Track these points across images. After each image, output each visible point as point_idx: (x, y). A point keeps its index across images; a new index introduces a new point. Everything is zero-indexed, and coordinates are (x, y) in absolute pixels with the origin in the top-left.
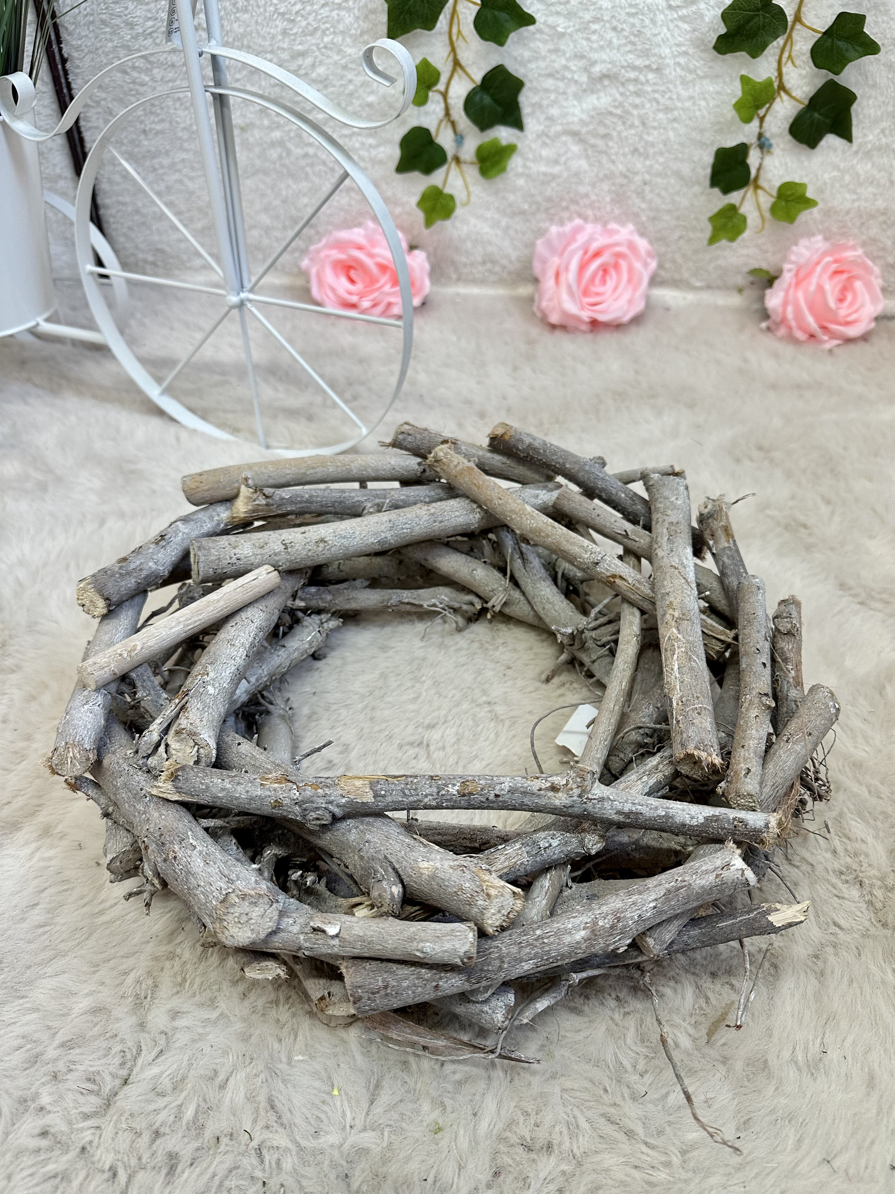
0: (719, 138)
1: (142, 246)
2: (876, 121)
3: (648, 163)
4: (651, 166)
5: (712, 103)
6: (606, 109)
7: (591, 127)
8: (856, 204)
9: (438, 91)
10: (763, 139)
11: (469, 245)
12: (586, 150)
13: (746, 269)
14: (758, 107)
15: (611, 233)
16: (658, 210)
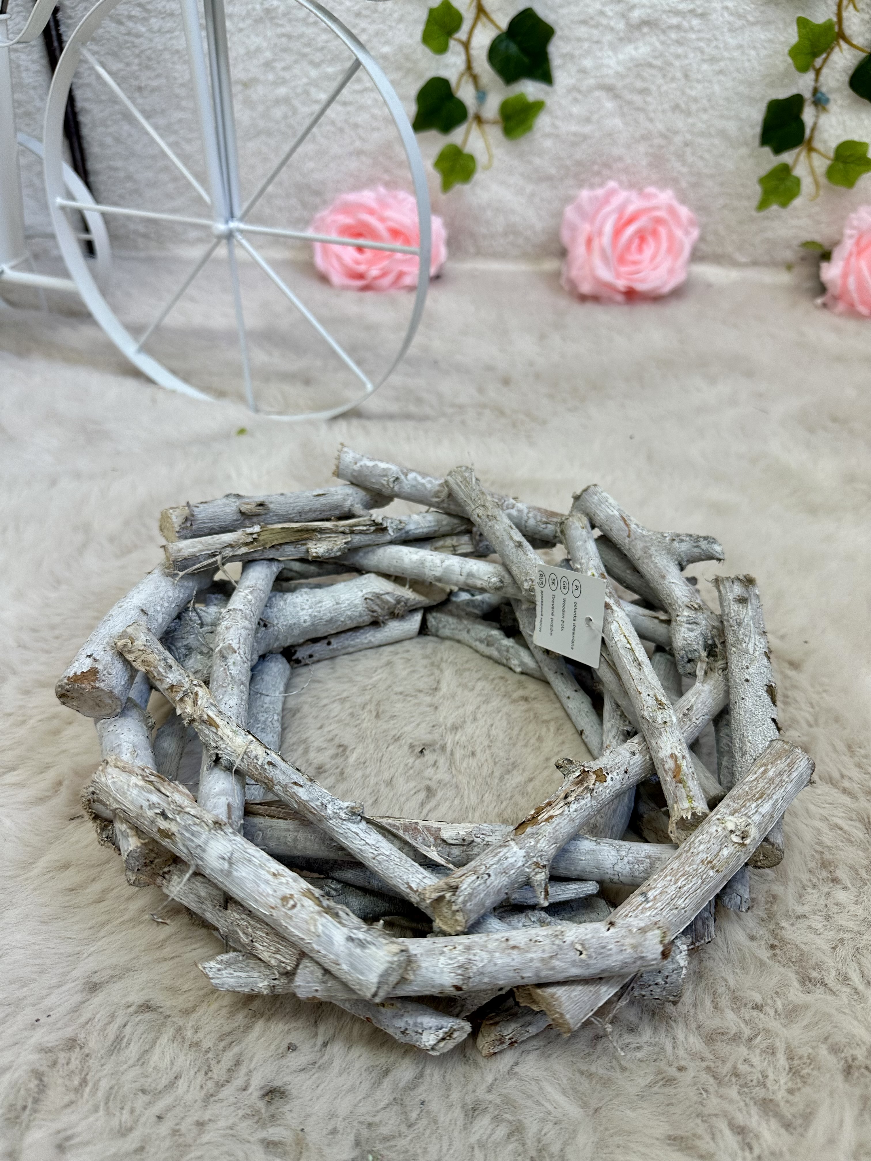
3: (690, 120)
4: (693, 125)
5: (763, 53)
6: (644, 59)
7: (627, 81)
9: (460, 41)
10: (819, 95)
11: (490, 214)
12: (621, 107)
13: (797, 242)
14: (815, 55)
15: (649, 197)
16: (700, 175)
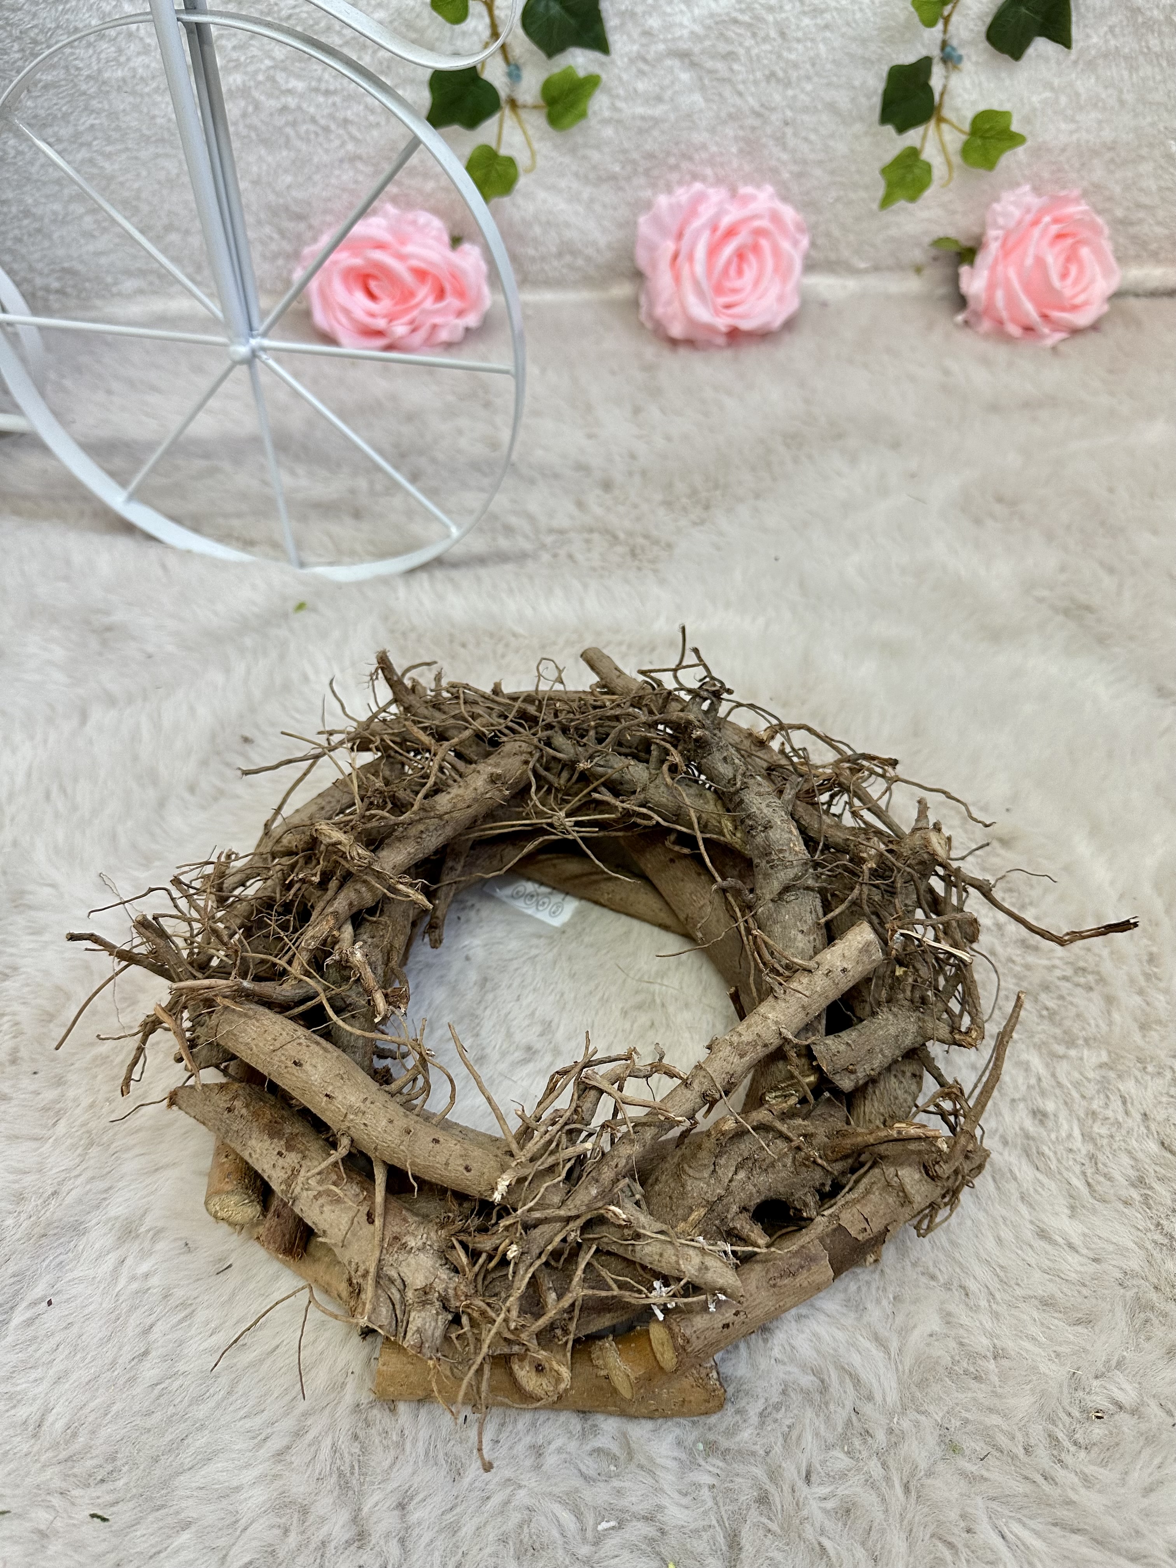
0: (888, 50)
1: (39, 266)
2: (1102, 15)
3: (790, 93)
4: (795, 97)
6: (728, 14)
7: (707, 43)
8: (1075, 137)
10: (948, 49)
11: (537, 230)
12: (701, 79)
13: (927, 240)
14: (945, 4)
15: (745, 200)
16: (805, 162)
